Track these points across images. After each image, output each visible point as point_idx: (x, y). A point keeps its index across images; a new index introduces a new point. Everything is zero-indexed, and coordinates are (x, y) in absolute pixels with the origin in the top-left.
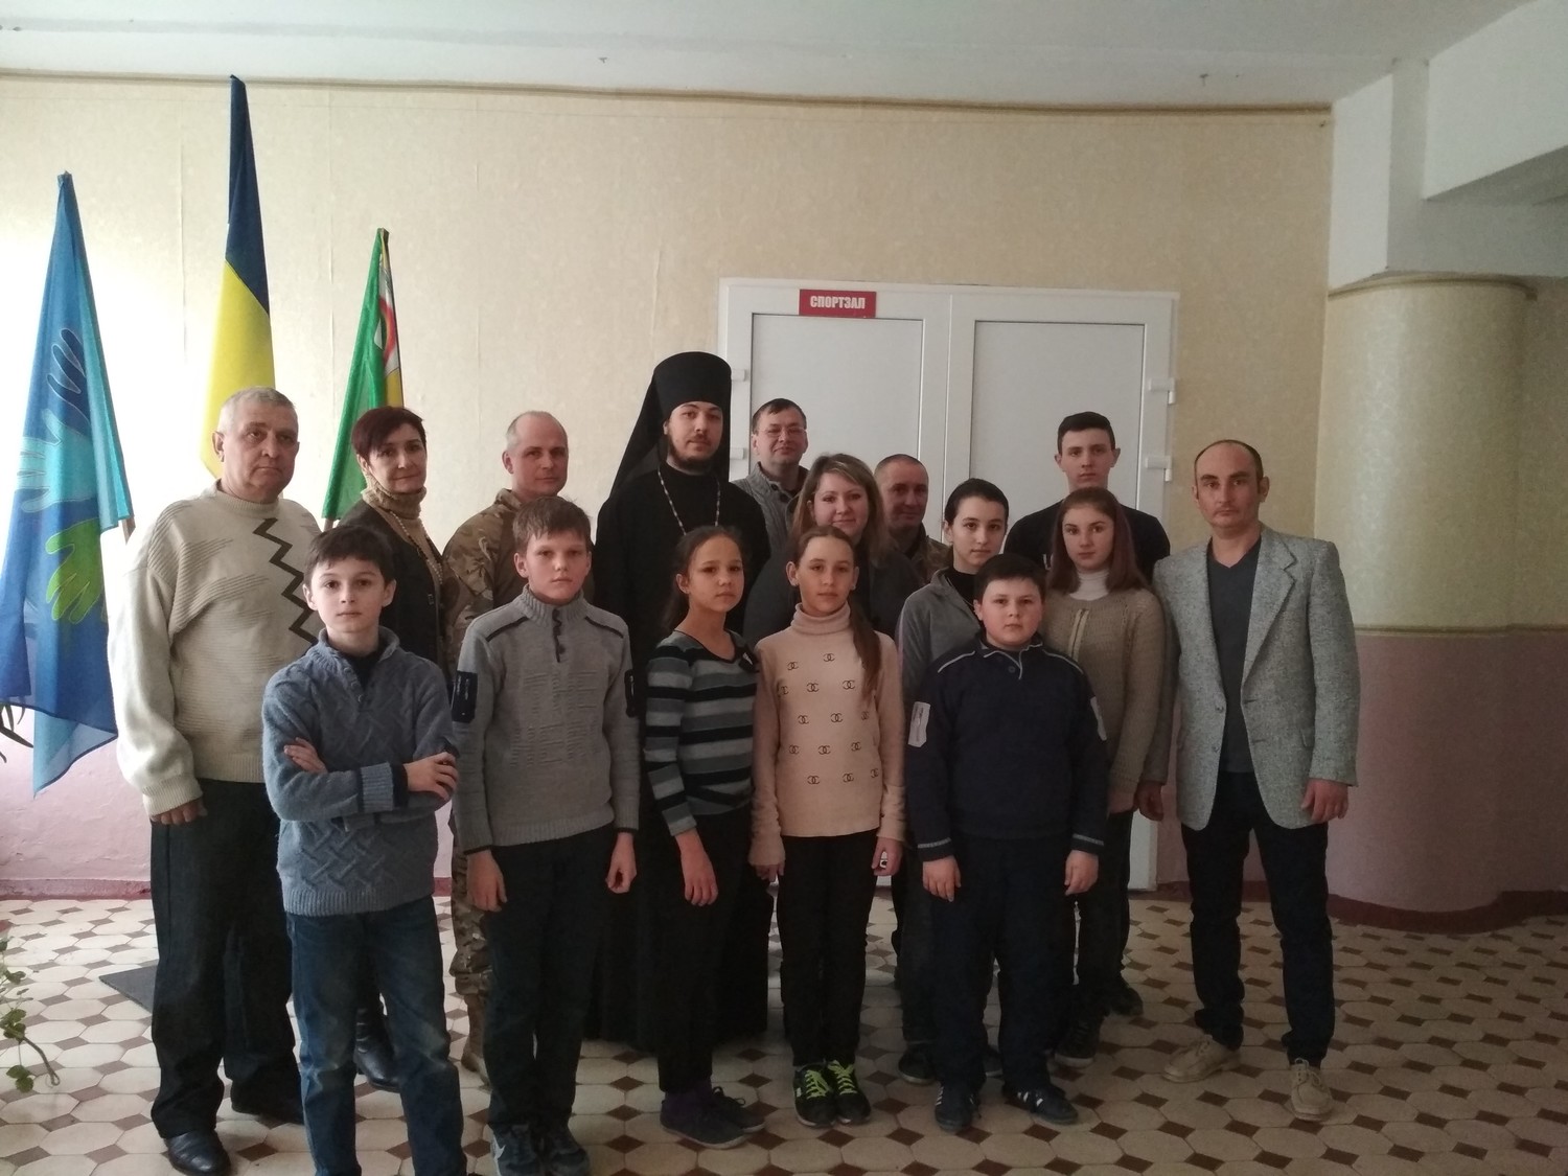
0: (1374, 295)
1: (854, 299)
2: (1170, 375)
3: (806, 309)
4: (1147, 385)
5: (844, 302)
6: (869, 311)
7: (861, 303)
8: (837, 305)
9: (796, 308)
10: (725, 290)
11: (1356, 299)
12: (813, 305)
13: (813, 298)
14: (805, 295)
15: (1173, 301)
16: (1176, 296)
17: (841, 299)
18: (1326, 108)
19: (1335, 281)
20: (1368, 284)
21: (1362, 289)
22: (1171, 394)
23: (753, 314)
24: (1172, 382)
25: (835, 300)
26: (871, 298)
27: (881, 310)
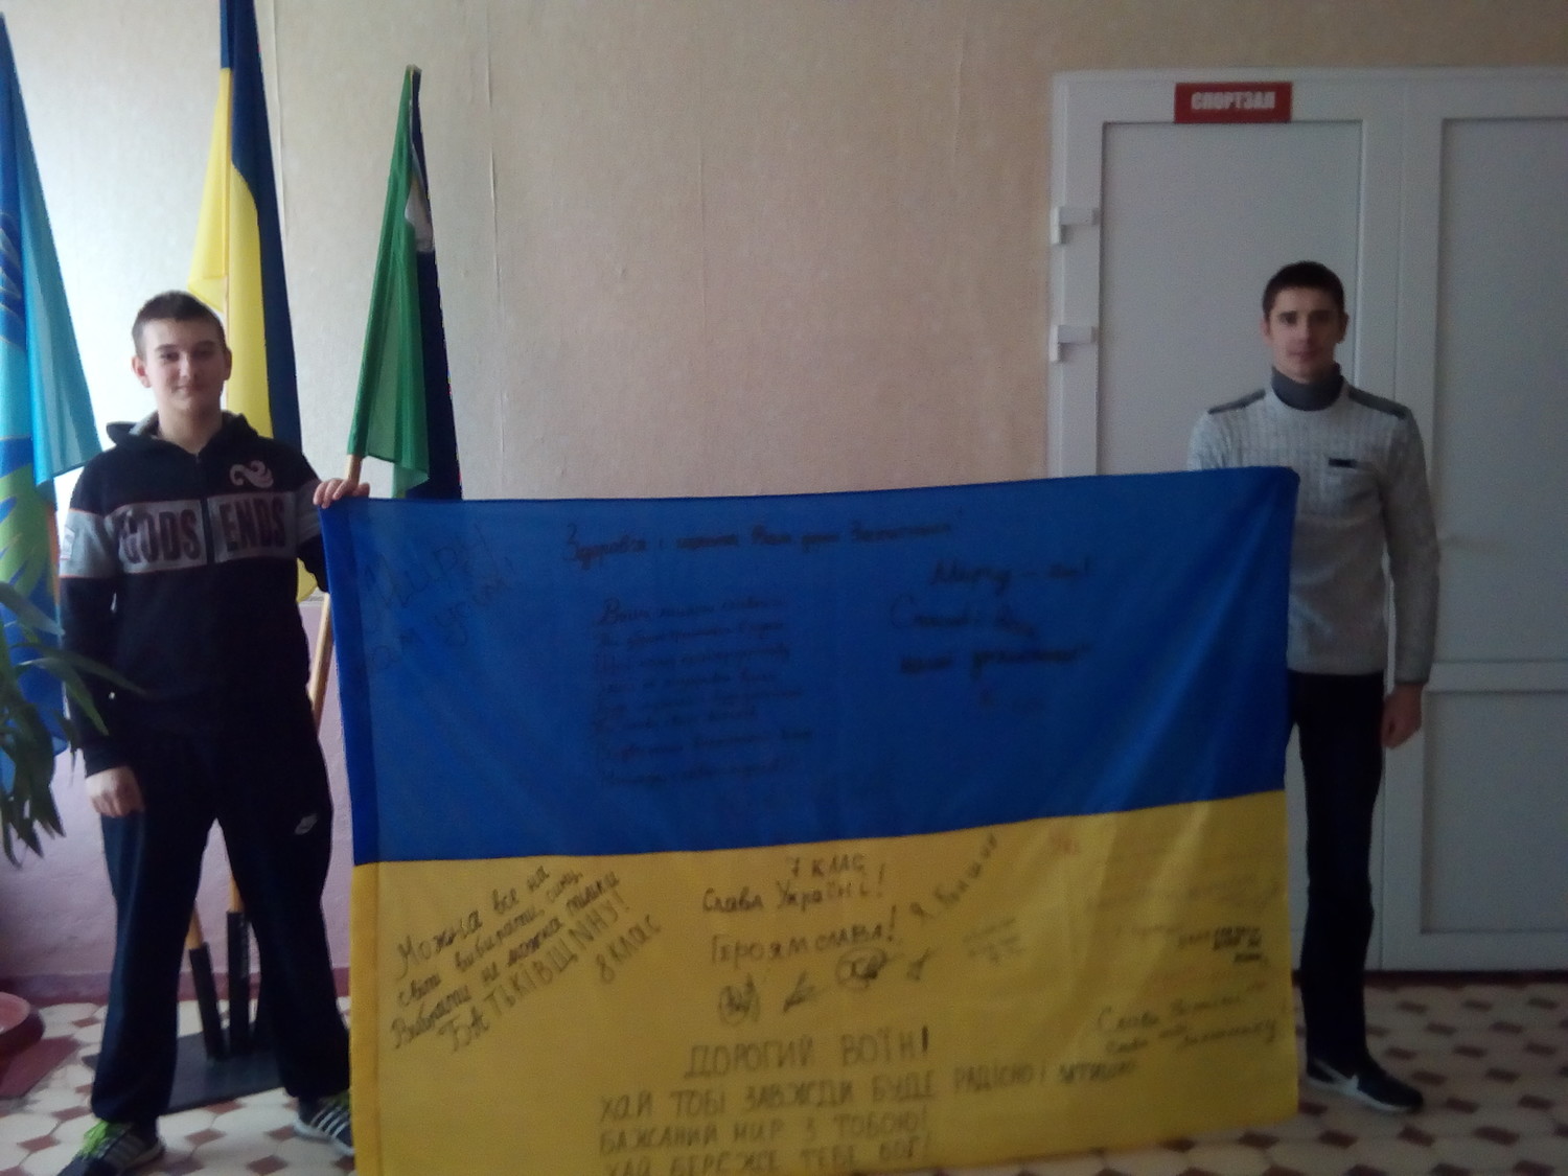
1: (1259, 95)
3: (1185, 113)
5: (1243, 100)
6: (1281, 113)
7: (1268, 101)
8: (1233, 104)
9: (1169, 113)
10: (1063, 93)
12: (1196, 107)
13: (1196, 97)
14: (1184, 93)
17: (1239, 95)
23: (1107, 126)
25: (1229, 98)
26: (1283, 92)
27: (1300, 107)
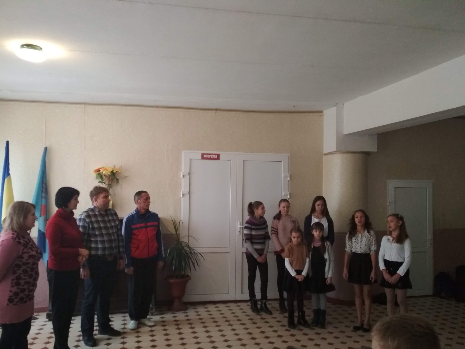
0: (333, 155)
2: (288, 173)
3: (203, 158)
4: (283, 175)
5: (212, 156)
6: (218, 158)
7: (216, 157)
8: (210, 157)
9: (200, 158)
10: (183, 154)
11: (329, 156)
12: (205, 157)
13: (205, 155)
14: (203, 155)
15: (289, 156)
16: (289, 155)
17: (211, 155)
18: (322, 112)
19: (325, 151)
20: (333, 153)
21: (332, 154)
22: (289, 178)
23: (190, 159)
24: (289, 175)
25: (210, 156)
26: (218, 155)
27: (221, 158)
